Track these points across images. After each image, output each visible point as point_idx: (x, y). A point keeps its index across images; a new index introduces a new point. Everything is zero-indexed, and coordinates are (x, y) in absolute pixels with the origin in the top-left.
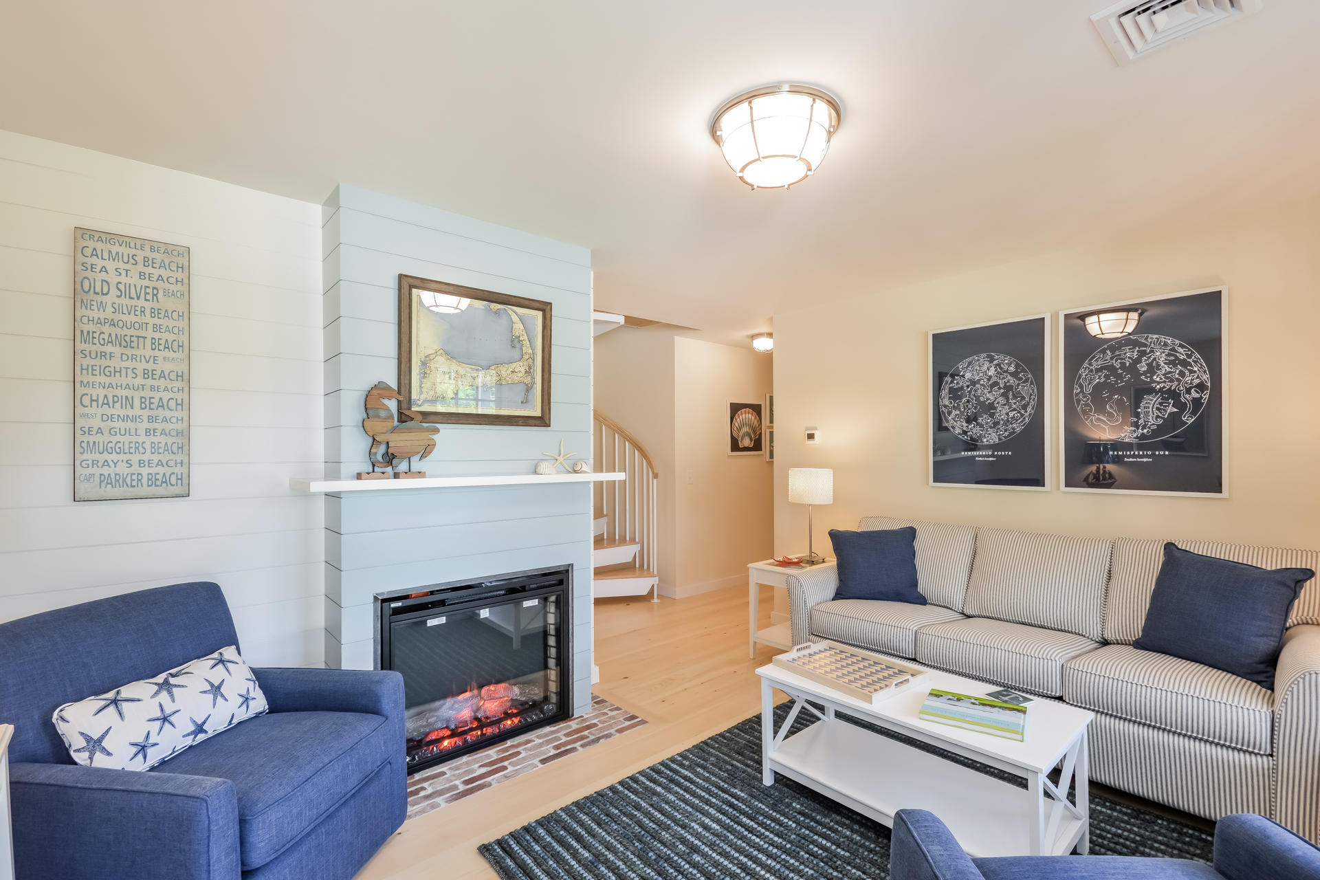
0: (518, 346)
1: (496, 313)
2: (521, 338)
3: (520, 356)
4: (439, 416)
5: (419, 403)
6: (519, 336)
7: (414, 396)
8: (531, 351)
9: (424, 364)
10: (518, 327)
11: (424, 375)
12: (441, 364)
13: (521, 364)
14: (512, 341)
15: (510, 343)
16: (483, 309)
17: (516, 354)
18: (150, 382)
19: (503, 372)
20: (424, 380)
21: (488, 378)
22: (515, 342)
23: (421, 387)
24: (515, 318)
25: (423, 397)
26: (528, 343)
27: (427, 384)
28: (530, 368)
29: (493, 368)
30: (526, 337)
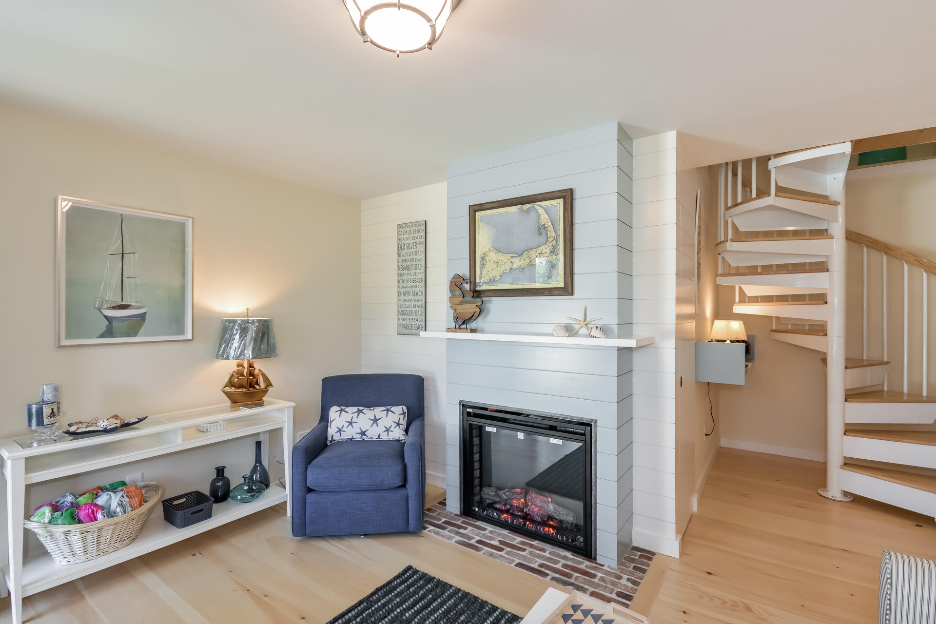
0: (544, 232)
1: (527, 211)
2: (546, 226)
3: (545, 240)
4: (491, 292)
5: (481, 284)
6: (545, 225)
7: (478, 281)
8: (554, 234)
9: (483, 259)
10: (544, 218)
11: (483, 266)
12: (493, 256)
13: (547, 246)
14: (539, 230)
15: (537, 232)
16: (518, 211)
17: (542, 239)
18: (414, 284)
19: (533, 255)
20: (483, 269)
21: (522, 261)
22: (541, 230)
23: (481, 274)
24: (541, 211)
25: (482, 280)
26: (552, 228)
27: (485, 272)
28: (554, 248)
29: (525, 253)
30: (550, 224)
